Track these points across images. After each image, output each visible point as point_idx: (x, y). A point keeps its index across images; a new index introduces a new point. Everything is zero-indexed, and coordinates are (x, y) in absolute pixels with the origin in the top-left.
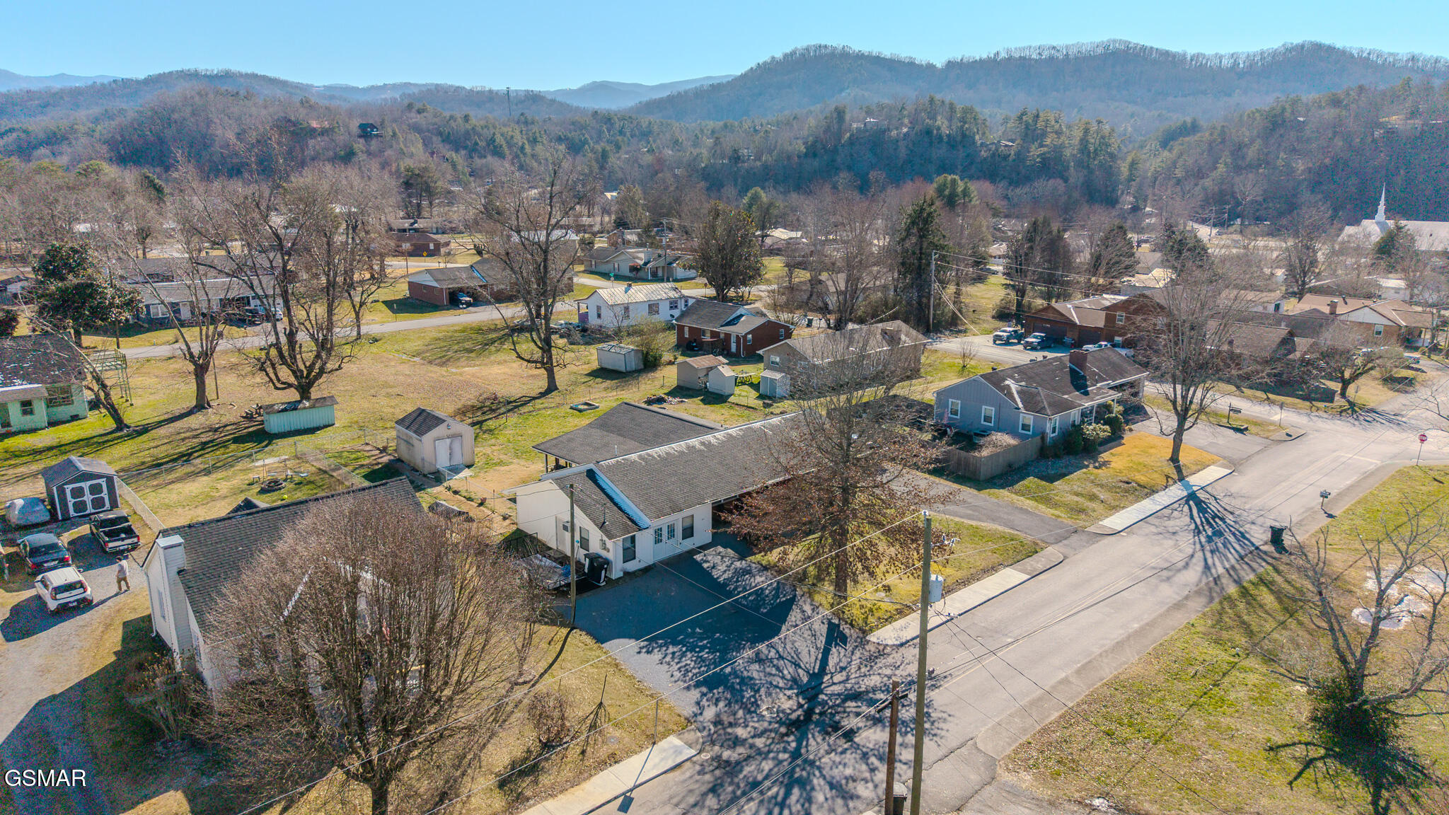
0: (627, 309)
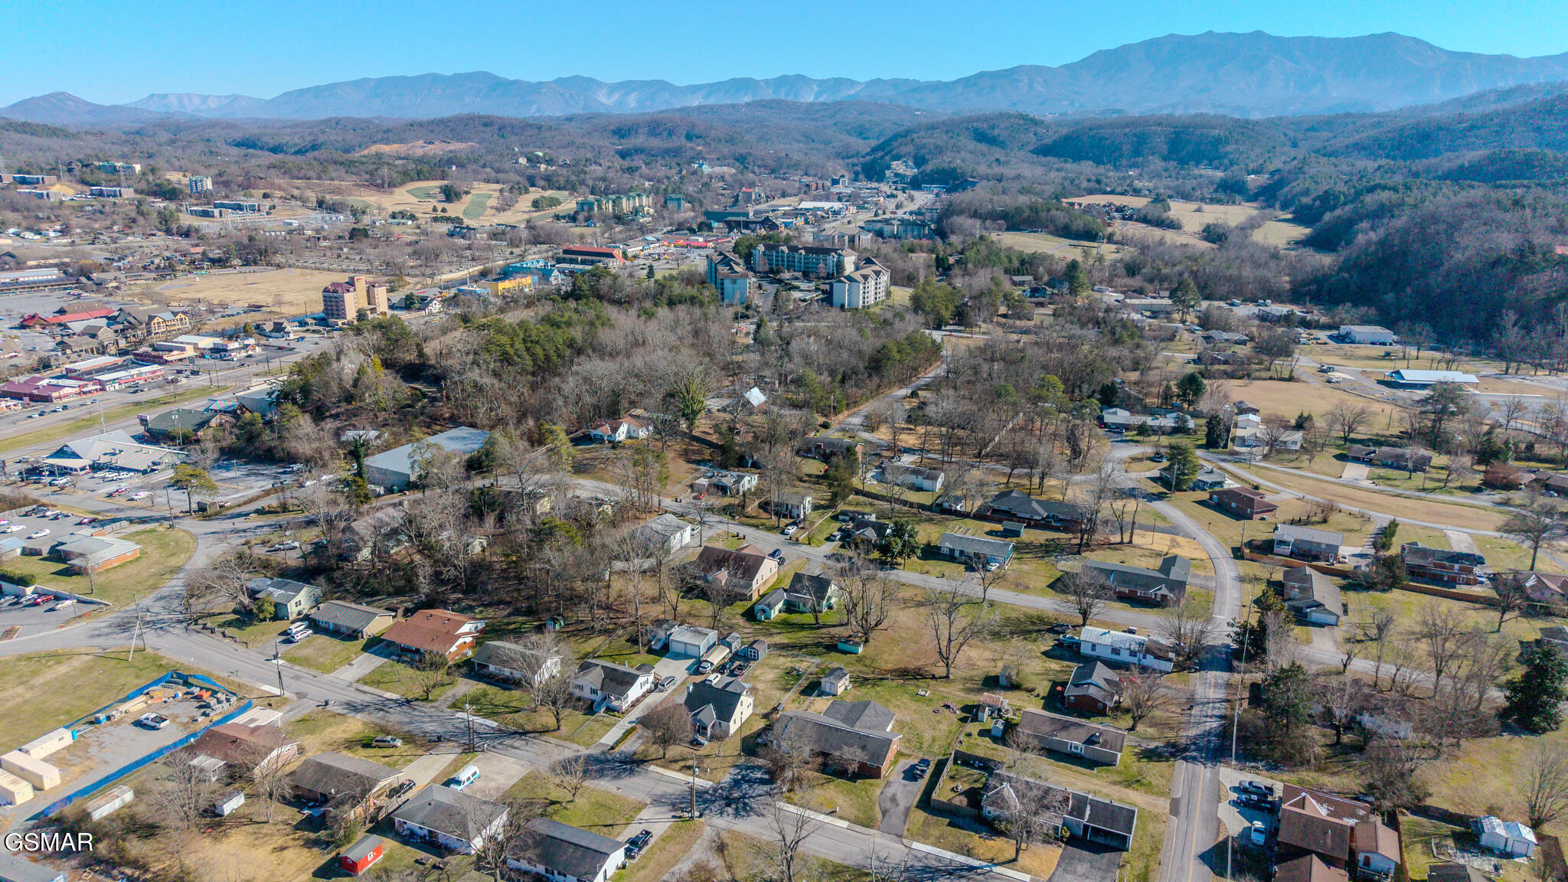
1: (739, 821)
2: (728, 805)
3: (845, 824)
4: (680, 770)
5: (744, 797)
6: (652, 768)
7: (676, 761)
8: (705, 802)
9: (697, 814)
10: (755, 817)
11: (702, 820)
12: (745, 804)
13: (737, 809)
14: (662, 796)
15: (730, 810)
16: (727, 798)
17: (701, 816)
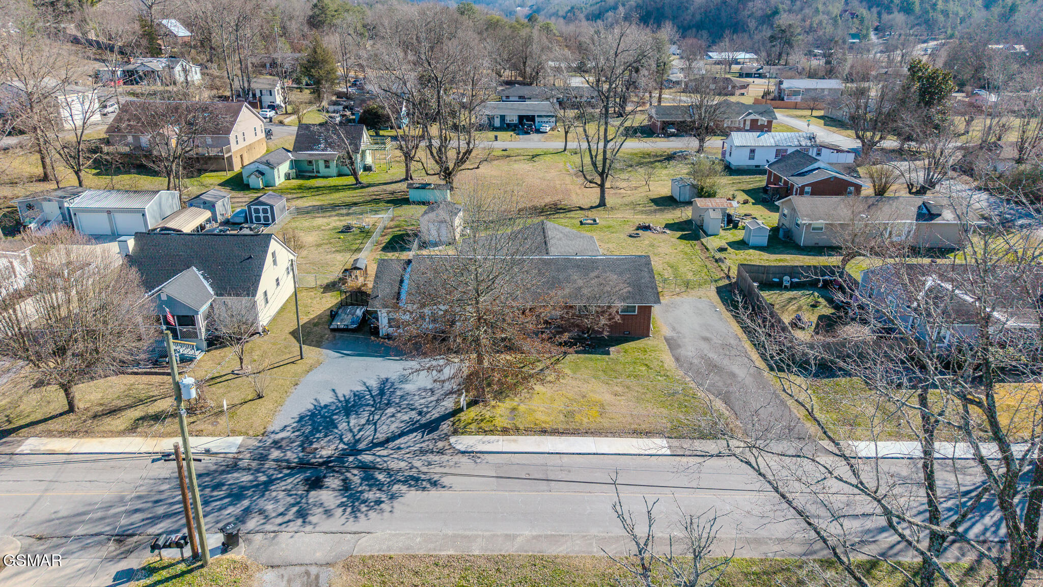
0: (753, 151)
1: (370, 521)
2: (316, 484)
3: (659, 445)
4: (133, 429)
5: (354, 450)
6: (30, 444)
7: (113, 412)
8: (237, 495)
9: (214, 540)
10: (412, 496)
11: (238, 554)
12: (364, 467)
13: (346, 486)
14: (78, 517)
15: (328, 496)
16: (303, 465)
17: (230, 542)
